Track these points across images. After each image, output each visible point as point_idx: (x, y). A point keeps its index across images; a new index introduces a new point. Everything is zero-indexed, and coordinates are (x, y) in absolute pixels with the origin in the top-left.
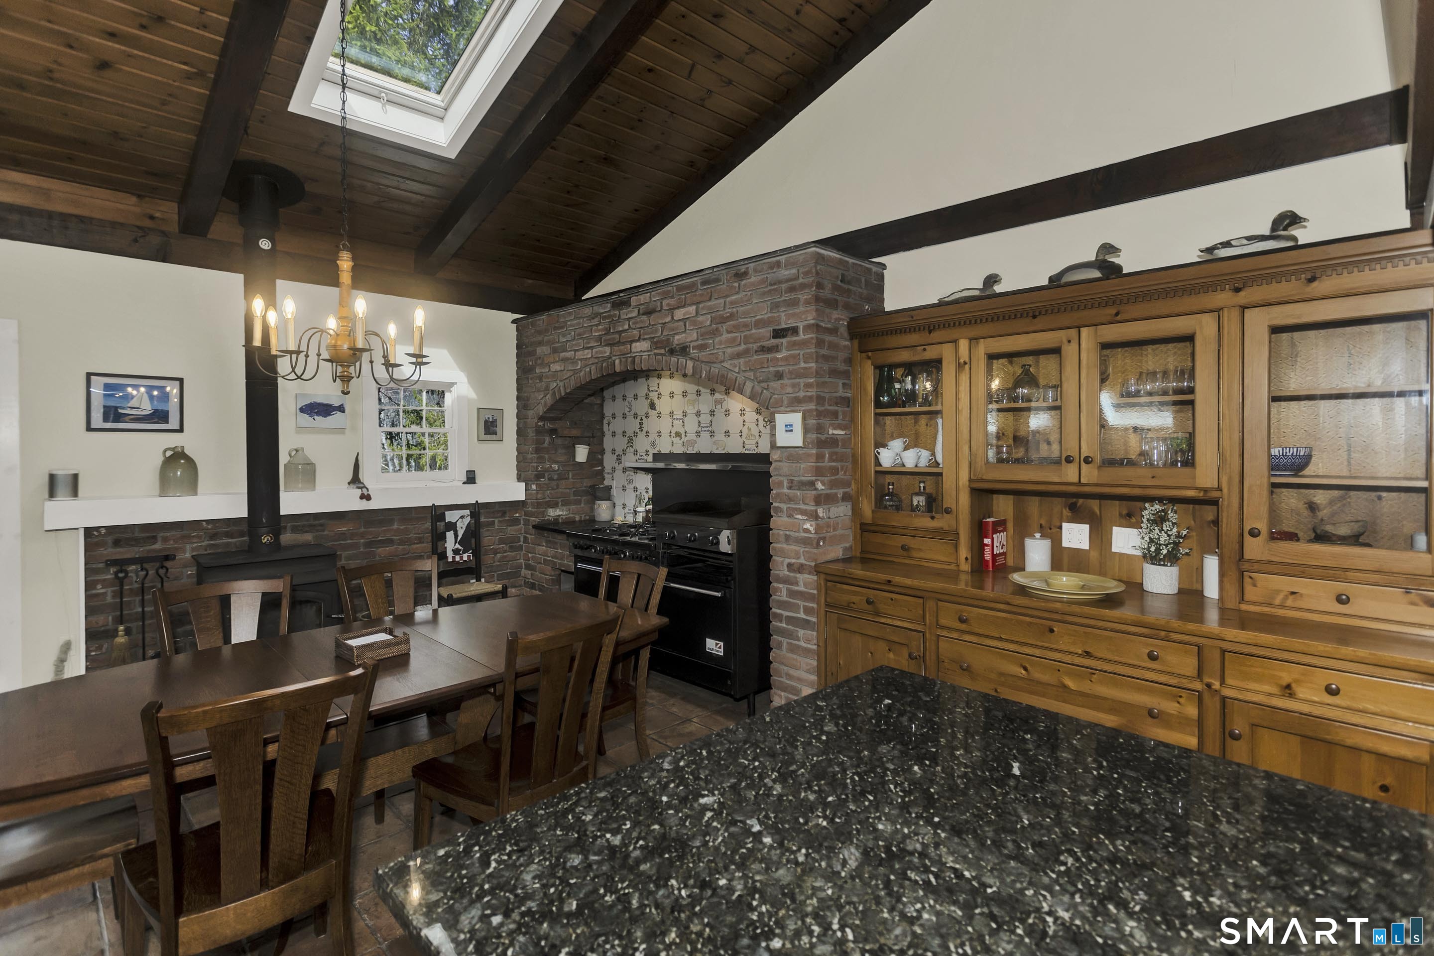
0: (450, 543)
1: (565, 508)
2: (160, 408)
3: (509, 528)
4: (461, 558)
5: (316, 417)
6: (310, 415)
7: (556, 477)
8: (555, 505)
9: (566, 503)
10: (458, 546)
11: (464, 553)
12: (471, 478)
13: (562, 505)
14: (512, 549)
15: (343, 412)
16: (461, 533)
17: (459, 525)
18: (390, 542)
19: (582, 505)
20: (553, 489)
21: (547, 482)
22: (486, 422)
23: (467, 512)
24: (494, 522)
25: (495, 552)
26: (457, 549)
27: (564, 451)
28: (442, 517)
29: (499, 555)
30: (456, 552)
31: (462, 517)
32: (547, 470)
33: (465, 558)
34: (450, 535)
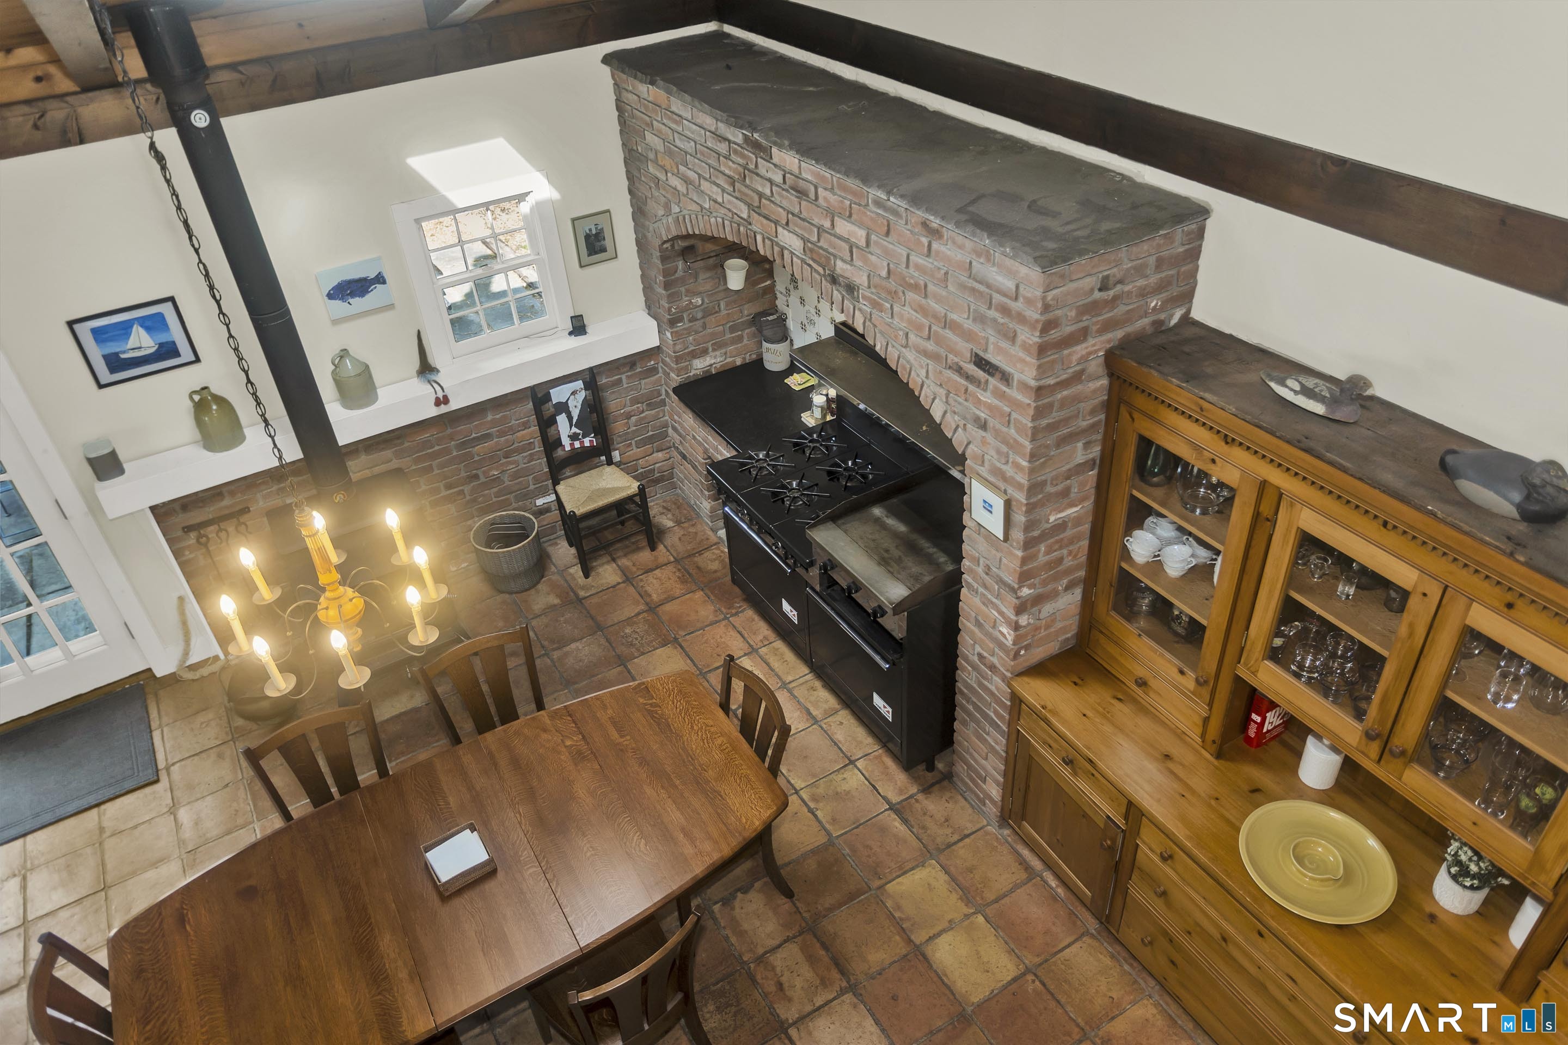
0: (564, 427)
1: (718, 353)
2: (164, 340)
3: (643, 382)
4: (582, 443)
5: (351, 301)
6: (343, 299)
7: (699, 315)
8: (705, 352)
9: (717, 347)
10: (574, 430)
11: (584, 437)
12: (579, 327)
13: (714, 350)
14: (651, 406)
15: (384, 282)
16: (575, 414)
17: (571, 404)
18: (487, 437)
19: (745, 341)
20: (697, 332)
21: (687, 326)
22: (587, 237)
23: (579, 384)
24: (620, 380)
25: (628, 416)
26: (575, 433)
27: (708, 275)
28: (548, 397)
29: (634, 419)
30: (573, 437)
31: (574, 393)
32: (686, 309)
33: (587, 444)
34: (562, 419)
